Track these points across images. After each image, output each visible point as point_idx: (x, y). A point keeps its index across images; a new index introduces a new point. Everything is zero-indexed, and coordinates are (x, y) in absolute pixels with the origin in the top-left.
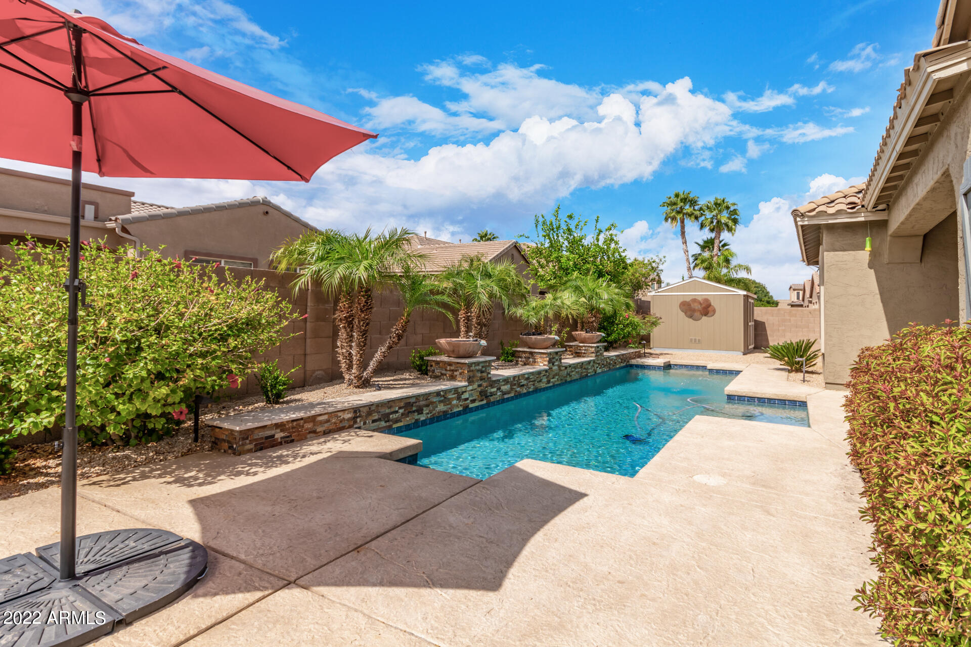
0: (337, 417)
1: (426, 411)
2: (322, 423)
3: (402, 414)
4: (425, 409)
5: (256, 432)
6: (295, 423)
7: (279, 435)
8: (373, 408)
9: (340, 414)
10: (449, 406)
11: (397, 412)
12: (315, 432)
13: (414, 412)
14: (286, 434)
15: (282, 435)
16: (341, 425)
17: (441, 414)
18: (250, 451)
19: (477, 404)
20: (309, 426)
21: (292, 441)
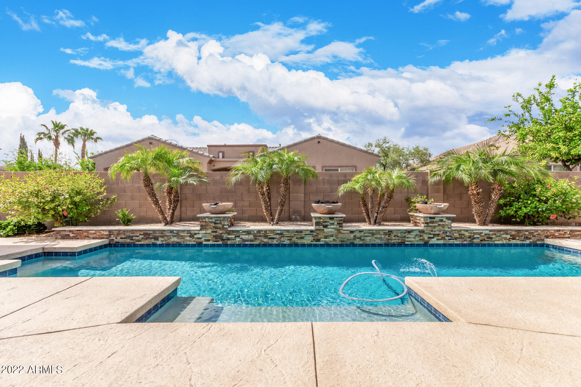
0: (100, 232)
1: (160, 239)
2: (91, 234)
3: (142, 238)
4: (160, 238)
5: (62, 232)
6: (78, 232)
7: (71, 235)
8: (121, 232)
9: (101, 232)
10: (182, 240)
11: (138, 236)
12: (88, 237)
13: (151, 238)
14: (74, 235)
15: (73, 235)
16: (102, 236)
17: (174, 243)
18: (59, 238)
19: (211, 243)
20: (86, 234)
21: (78, 239)
